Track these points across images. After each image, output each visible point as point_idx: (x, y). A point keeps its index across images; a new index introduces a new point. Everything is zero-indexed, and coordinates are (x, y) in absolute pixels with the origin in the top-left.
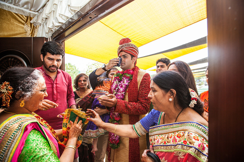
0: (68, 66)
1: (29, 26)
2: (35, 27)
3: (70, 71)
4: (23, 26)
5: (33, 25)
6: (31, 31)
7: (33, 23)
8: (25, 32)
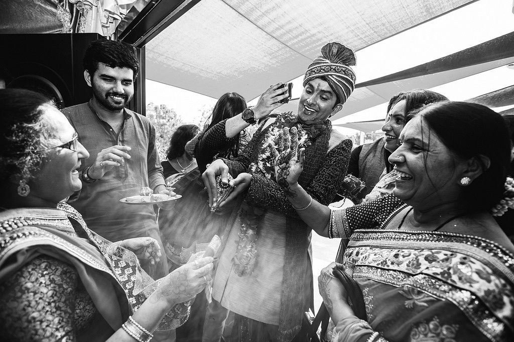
0: (161, 112)
1: (67, 11)
2: (81, 14)
3: (165, 121)
4: (54, 10)
5: (77, 9)
6: (72, 23)
7: (76, 4)
8: (59, 24)
